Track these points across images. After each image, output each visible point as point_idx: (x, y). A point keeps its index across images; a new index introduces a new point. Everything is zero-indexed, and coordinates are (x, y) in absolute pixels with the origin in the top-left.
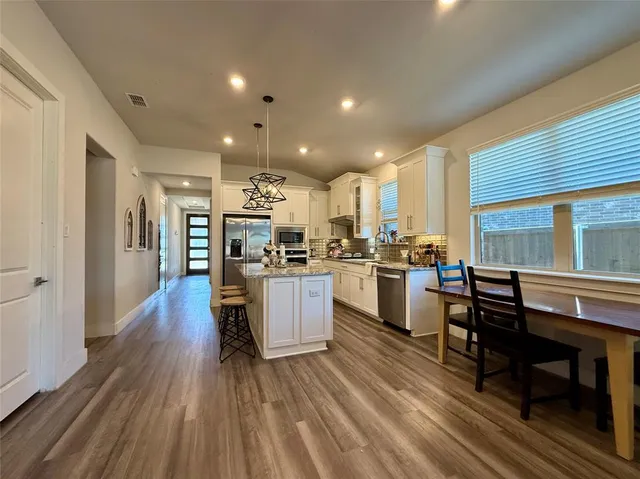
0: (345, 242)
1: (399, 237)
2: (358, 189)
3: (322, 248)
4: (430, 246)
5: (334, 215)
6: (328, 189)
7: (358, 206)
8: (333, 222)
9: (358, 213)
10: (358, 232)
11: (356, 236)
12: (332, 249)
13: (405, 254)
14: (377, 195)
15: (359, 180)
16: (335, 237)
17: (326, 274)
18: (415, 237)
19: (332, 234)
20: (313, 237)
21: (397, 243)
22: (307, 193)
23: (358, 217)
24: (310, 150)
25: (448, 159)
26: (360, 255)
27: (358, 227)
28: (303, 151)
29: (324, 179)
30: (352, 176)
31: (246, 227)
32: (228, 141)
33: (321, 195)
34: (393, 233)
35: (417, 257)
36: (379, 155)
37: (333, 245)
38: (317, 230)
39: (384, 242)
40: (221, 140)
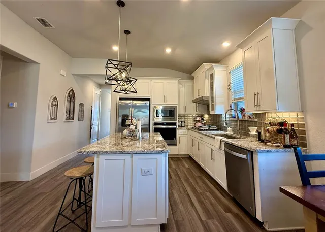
0: (206, 117)
1: (248, 113)
2: (212, 75)
3: (190, 121)
4: (282, 124)
5: (196, 97)
6: (192, 78)
7: (212, 89)
8: (196, 101)
9: (212, 94)
10: (213, 109)
11: (211, 112)
12: (196, 121)
13: (253, 130)
14: (228, 79)
15: (212, 68)
16: (198, 113)
17: (159, 152)
18: (264, 114)
19: (196, 111)
20: (182, 113)
21: (246, 119)
22: (177, 82)
23: (212, 98)
24: (173, 50)
25: (300, 30)
26: (216, 127)
27: (213, 105)
28: (168, 50)
29: (188, 71)
30: (206, 66)
31: (132, 106)
32: (116, 48)
33: (188, 83)
34: (242, 110)
35: (268, 134)
36: (226, 44)
37: (198, 119)
38: (185, 108)
39: (235, 118)
40: (110, 48)
